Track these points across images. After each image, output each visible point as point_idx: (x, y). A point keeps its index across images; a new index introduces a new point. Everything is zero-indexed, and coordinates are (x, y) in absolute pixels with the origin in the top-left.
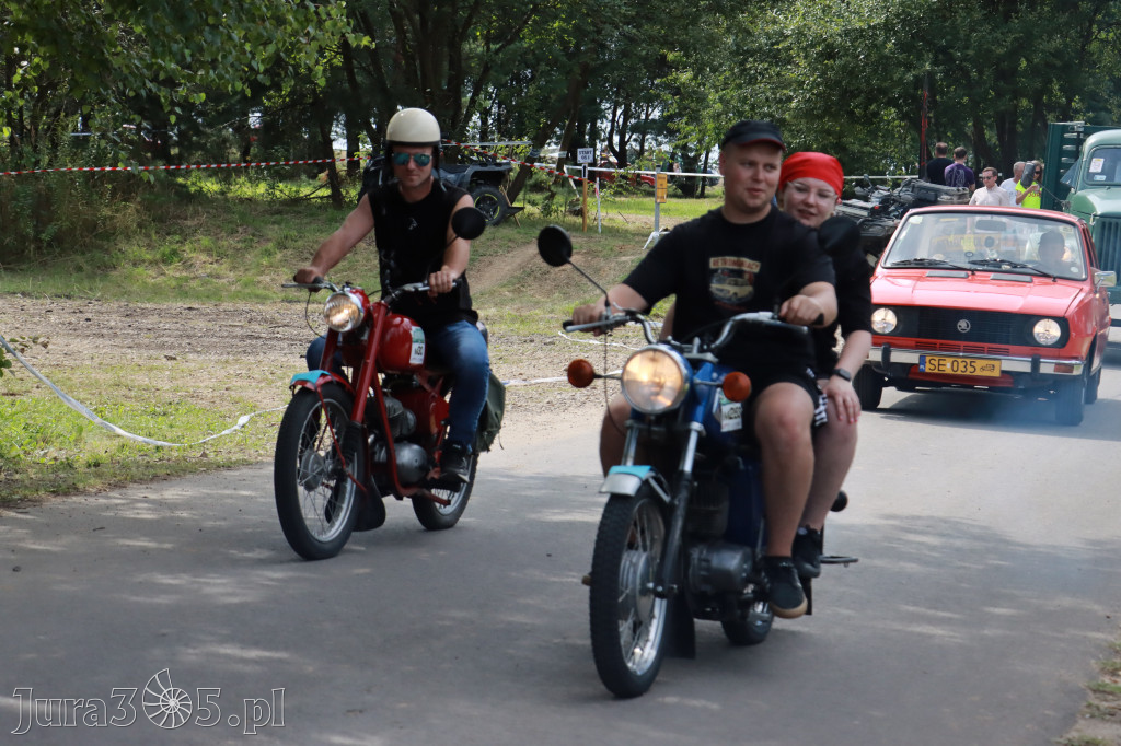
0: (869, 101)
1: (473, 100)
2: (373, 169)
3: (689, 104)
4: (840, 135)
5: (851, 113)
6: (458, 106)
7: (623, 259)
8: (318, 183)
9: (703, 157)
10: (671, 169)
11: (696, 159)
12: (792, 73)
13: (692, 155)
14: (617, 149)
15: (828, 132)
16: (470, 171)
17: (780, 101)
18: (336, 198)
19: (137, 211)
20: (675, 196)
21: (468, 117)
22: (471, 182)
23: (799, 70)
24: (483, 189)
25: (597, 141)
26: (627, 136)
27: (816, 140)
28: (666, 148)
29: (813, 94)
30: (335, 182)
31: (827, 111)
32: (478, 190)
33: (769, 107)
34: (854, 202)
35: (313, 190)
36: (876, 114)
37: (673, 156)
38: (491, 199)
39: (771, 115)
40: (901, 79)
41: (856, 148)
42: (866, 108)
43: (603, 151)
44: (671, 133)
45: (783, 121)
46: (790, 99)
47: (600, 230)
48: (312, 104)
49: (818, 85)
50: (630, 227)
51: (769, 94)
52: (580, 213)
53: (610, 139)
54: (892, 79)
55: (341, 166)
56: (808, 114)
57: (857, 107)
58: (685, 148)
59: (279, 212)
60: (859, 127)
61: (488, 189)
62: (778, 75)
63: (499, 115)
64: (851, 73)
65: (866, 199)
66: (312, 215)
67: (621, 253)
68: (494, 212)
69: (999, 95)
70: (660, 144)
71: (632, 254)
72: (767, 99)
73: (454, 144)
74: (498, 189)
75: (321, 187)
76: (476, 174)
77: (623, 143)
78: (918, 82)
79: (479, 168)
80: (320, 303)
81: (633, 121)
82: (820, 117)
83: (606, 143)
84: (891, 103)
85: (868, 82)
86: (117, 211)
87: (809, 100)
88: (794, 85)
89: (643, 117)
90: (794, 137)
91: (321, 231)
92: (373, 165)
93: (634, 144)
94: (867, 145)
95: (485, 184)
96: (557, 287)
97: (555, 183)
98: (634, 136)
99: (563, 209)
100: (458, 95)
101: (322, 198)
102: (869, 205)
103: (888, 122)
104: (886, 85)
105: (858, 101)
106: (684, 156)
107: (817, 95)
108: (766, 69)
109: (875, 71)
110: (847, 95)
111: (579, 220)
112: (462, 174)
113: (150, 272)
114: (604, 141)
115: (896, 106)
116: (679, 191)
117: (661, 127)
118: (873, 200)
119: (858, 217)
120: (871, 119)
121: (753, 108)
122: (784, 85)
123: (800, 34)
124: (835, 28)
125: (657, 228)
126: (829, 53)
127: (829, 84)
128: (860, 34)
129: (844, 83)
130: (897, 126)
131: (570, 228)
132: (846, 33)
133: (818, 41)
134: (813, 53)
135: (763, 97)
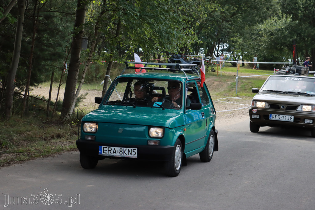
0: (281, 45)
5: (277, 48)
7: (228, 83)
12: (263, 39)
16: (192, 62)
17: (260, 45)
19: (117, 71)
23: (265, 38)
27: (267, 54)
31: (271, 48)
33: (257, 46)
34: (282, 70)
36: (283, 48)
38: (197, 69)
40: (289, 41)
42: (281, 47)
46: (262, 45)
47: (221, 76)
49: (269, 42)
50: (226, 74)
52: (215, 71)
54: (287, 40)
56: (267, 48)
57: (279, 47)
60: (278, 51)
62: (259, 39)
64: (277, 39)
65: (284, 69)
67: (227, 81)
71: (230, 82)
73: (187, 55)
74: (198, 66)
78: (293, 41)
79: (194, 62)
82: (269, 49)
84: (287, 46)
85: (281, 41)
86: (113, 71)
87: (267, 45)
88: (263, 42)
92: (170, 61)
96: (213, 89)
97: (209, 64)
99: (210, 70)
103: (284, 50)
104: (286, 41)
105: (279, 45)
107: (269, 44)
108: (257, 38)
109: (283, 38)
110: (276, 44)
111: (214, 73)
112: (190, 63)
113: (121, 85)
116: (232, 65)
118: (287, 70)
119: (283, 74)
120: (281, 50)
122: (261, 41)
123: (265, 30)
124: (274, 28)
125: (237, 76)
126: (272, 34)
127: (272, 41)
128: (279, 30)
129: (275, 41)
130: (287, 51)
131: (214, 75)
132: (276, 30)
133: (269, 31)
134: (268, 34)
135: (255, 44)
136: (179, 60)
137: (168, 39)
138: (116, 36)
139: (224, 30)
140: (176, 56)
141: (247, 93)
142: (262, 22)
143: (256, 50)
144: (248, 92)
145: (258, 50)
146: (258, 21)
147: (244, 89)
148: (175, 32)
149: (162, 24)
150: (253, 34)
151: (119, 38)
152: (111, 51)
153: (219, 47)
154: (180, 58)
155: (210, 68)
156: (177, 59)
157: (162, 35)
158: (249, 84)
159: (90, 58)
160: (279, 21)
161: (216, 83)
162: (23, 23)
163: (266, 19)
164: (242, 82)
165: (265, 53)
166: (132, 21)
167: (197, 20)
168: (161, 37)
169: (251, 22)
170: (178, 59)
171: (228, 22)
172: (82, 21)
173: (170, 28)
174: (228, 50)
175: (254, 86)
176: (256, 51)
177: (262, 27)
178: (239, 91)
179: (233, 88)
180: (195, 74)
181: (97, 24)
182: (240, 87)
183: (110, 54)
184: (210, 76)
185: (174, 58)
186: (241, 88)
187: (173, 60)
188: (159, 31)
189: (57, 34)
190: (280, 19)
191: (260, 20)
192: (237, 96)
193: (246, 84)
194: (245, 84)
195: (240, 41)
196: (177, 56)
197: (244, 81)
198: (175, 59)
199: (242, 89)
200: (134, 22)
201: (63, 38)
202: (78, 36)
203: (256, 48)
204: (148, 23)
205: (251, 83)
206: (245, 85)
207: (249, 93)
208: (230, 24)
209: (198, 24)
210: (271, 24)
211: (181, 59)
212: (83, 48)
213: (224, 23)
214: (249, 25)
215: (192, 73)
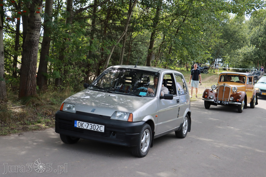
5: (247, 62)
12: (240, 57)
16: (204, 67)
20: (223, 70)
23: (241, 56)
30: (187, 68)
31: (244, 61)
34: (250, 73)
35: (184, 69)
41: (247, 65)
42: (249, 61)
46: (240, 60)
47: (218, 75)
52: (215, 72)
54: (253, 58)
56: (242, 62)
59: (181, 72)
64: (248, 57)
76: (204, 68)
78: (256, 58)
84: (252, 61)
92: (192, 66)
96: (214, 81)
99: (213, 72)
107: (243, 59)
108: (237, 56)
109: (250, 57)
110: (247, 59)
111: (215, 73)
120: (249, 63)
122: (239, 58)
123: (241, 52)
124: (246, 52)
126: (245, 55)
127: (245, 58)
128: (249, 52)
129: (247, 58)
130: (252, 63)
131: (214, 74)
132: (247, 52)
133: (244, 53)
134: (243, 54)
137: (196, 56)
138: (169, 54)
139: (221, 52)
142: (240, 48)
145: (237, 62)
146: (238, 48)
148: (199, 52)
149: (193, 48)
150: (235, 54)
151: (171, 55)
152: (166, 62)
153: (216, 60)
155: (212, 70)
157: (193, 54)
159: (156, 64)
160: (249, 48)
161: (216, 78)
162: (125, 47)
163: (242, 47)
165: (241, 64)
166: (178, 46)
167: (210, 47)
168: (192, 54)
169: (235, 48)
171: (223, 48)
172: (152, 46)
173: (196, 50)
174: (222, 62)
177: (240, 51)
181: (160, 48)
183: (166, 63)
184: (213, 75)
188: (192, 52)
189: (140, 52)
190: (249, 47)
191: (239, 47)
195: (229, 57)
200: (179, 47)
201: (143, 54)
202: (150, 54)
204: (186, 48)
208: (224, 49)
209: (210, 49)
210: (245, 49)
212: (152, 60)
213: (221, 48)
214: (234, 50)
215: (203, 73)
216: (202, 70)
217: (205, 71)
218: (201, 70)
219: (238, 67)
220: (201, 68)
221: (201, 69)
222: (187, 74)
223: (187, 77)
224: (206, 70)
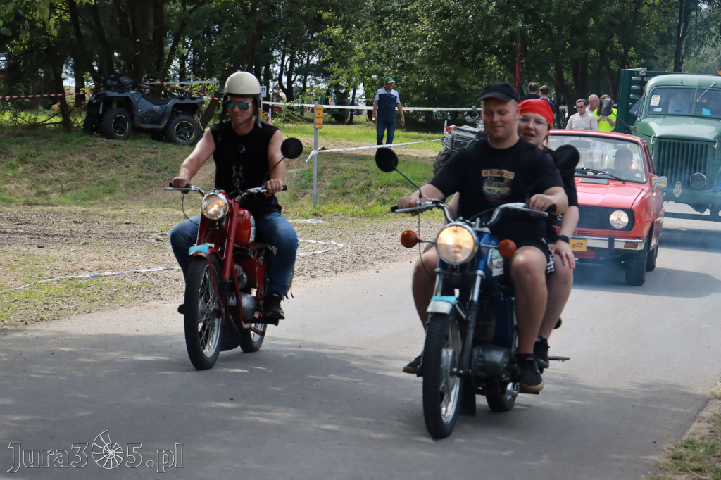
0: (476, 51)
1: (173, 49)
2: (95, 101)
3: (340, 52)
4: (455, 77)
5: (463, 60)
6: (161, 53)
7: (290, 171)
8: (52, 112)
9: (351, 93)
10: (327, 103)
11: (346, 94)
12: (418, 29)
13: (342, 91)
14: (285, 87)
15: (446, 75)
16: (171, 103)
17: (409, 50)
18: (66, 124)
20: (330, 123)
21: (170, 62)
22: (172, 112)
23: (424, 27)
24: (182, 117)
25: (270, 81)
26: (293, 77)
27: (437, 80)
28: (323, 86)
29: (434, 45)
30: (65, 111)
31: (444, 58)
32: (178, 119)
33: (401, 55)
34: (465, 127)
35: (49, 118)
36: (482, 61)
37: (328, 93)
38: (188, 125)
39: (402, 61)
40: (500, 34)
41: (467, 86)
42: (474, 56)
43: (274, 88)
44: (327, 75)
45: (411, 66)
46: (416, 49)
48: (46, 51)
49: (438, 38)
51: (400, 45)
53: (280, 79)
54: (493, 34)
55: (70, 99)
56: (430, 60)
58: (337, 86)
59: (21, 135)
60: (469, 71)
61: (185, 117)
62: (408, 30)
63: (194, 60)
64: (463, 29)
65: (474, 125)
66: (47, 137)
68: (191, 135)
69: (574, 46)
70: (318, 83)
71: (297, 168)
72: (399, 49)
73: (158, 82)
74: (193, 117)
75: (54, 115)
76: (176, 106)
77: (290, 82)
79: (178, 101)
80: (54, 206)
81: (296, 65)
82: (440, 63)
83: (277, 82)
84: (493, 52)
85: (475, 36)
87: (431, 50)
88: (420, 39)
89: (305, 62)
90: (420, 78)
91: (54, 150)
92: (94, 99)
93: (298, 83)
94: (475, 84)
95: (183, 114)
98: (298, 77)
100: (161, 44)
101: (55, 124)
102: (477, 130)
103: (491, 67)
105: (468, 50)
106: (337, 93)
107: (437, 46)
108: (399, 26)
109: (480, 28)
110: (461, 45)
112: (165, 106)
114: (275, 80)
115: (497, 54)
117: (319, 70)
118: (480, 126)
119: (468, 139)
121: (388, 55)
122: (412, 38)
125: (316, 147)
126: (446, 13)
127: (446, 37)
129: (457, 37)
130: (498, 70)
134: (433, 13)
135: (396, 47)
136: (126, 94)
140: (114, 83)
141: (350, 205)
143: (399, 65)
144: (353, 200)
145: (406, 68)
147: (343, 190)
154: (129, 89)
156: (119, 92)
158: (361, 174)
164: (337, 169)
170: (123, 92)
175: (373, 182)
176: (399, 68)
178: (325, 200)
179: (305, 187)
180: (183, 145)
182: (329, 184)
185: (108, 88)
186: (331, 187)
187: (104, 94)
192: (316, 215)
193: (349, 175)
194: (345, 175)
196: (121, 84)
197: (343, 164)
198: (110, 93)
199: (335, 192)
203: (398, 61)
205: (365, 171)
206: (345, 179)
207: (357, 203)
211: (132, 92)
215: (170, 140)
216: (159, 123)
217: (182, 125)
218: (156, 118)
219: (416, 97)
220: (157, 108)
221: (153, 111)
222: (56, 154)
223: (58, 174)
224: (185, 118)
